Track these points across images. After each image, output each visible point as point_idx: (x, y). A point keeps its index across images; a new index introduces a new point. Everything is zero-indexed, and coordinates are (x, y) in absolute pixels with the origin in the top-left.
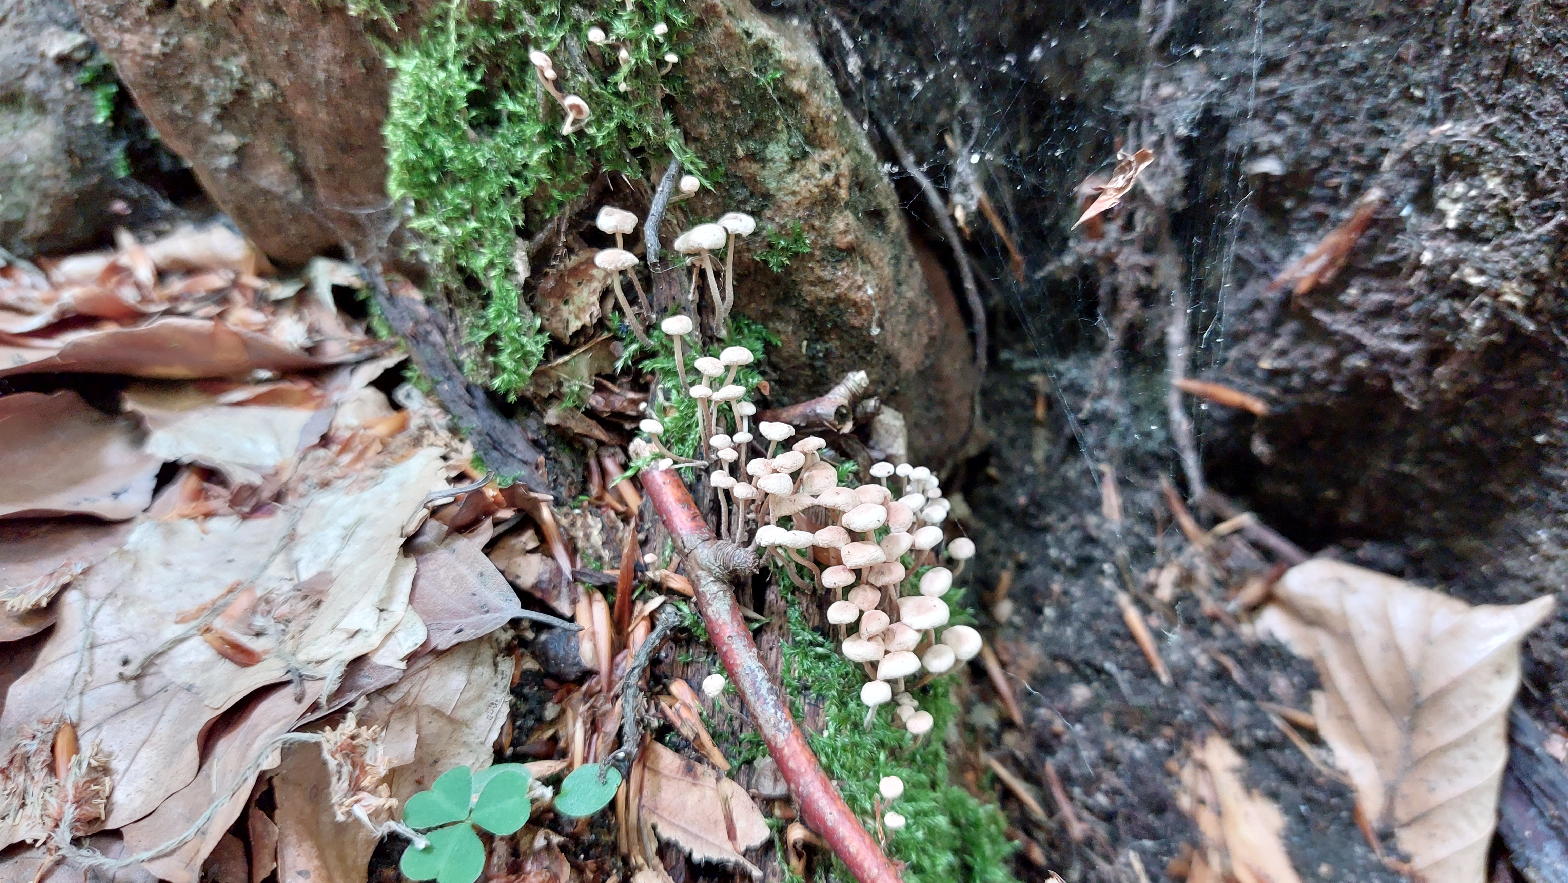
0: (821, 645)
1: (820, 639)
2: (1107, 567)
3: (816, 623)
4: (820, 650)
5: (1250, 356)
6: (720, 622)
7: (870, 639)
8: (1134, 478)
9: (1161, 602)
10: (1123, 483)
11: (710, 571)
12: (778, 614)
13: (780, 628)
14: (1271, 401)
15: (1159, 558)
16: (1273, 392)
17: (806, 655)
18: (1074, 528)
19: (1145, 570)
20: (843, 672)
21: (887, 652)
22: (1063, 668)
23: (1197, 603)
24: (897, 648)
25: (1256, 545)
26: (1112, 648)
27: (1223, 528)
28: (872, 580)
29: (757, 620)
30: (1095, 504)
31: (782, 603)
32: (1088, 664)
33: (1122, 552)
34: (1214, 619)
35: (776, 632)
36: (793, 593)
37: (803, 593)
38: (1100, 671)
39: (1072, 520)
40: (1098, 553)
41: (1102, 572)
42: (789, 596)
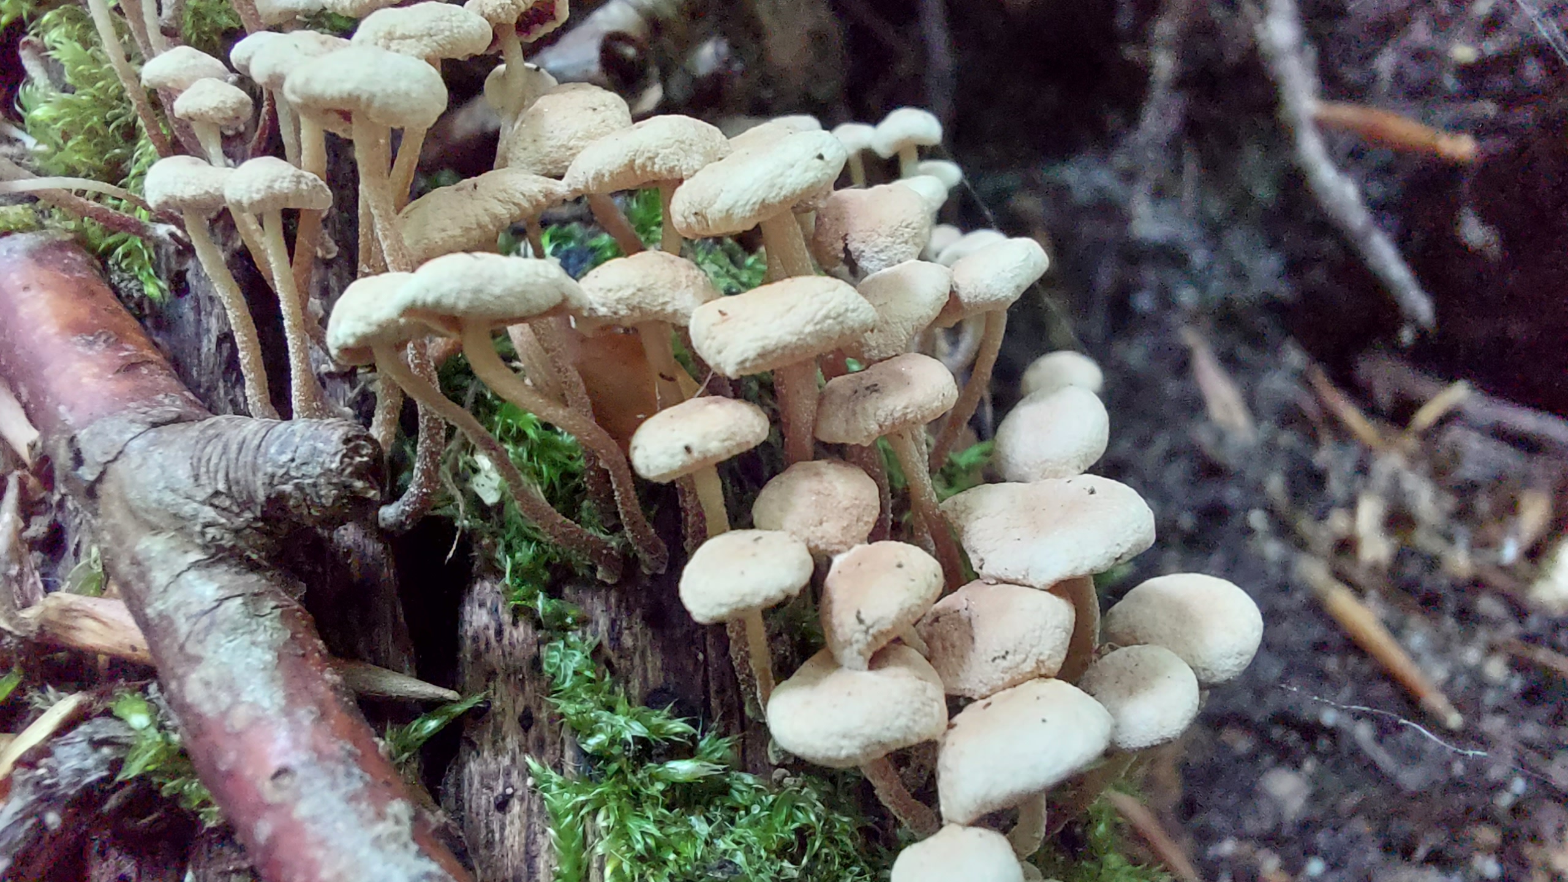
0: (686, 750)
1: (678, 726)
2: (1257, 519)
3: (655, 678)
4: (683, 768)
5: (1420, 55)
6: (239, 718)
7: (877, 659)
8: (1244, 352)
9: (1374, 568)
10: (1229, 362)
11: (179, 524)
12: (511, 673)
13: (526, 721)
14: (1480, 130)
15: (1336, 487)
16: (1488, 108)
17: (636, 799)
18: (1171, 455)
19: (1322, 516)
20: (787, 832)
21: (956, 704)
22: (1242, 743)
23: (1433, 563)
24: (994, 674)
25: (1501, 434)
26: (1322, 676)
27: (1426, 416)
28: (835, 430)
29: (431, 706)
30: (1195, 405)
31: (520, 634)
32: (1285, 719)
33: (1275, 484)
34: (1477, 584)
35: (512, 742)
36: (553, 591)
37: (590, 584)
38: (1311, 731)
39: (1162, 443)
40: (1232, 495)
41: (1249, 531)
42: (541, 604)
